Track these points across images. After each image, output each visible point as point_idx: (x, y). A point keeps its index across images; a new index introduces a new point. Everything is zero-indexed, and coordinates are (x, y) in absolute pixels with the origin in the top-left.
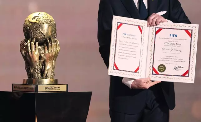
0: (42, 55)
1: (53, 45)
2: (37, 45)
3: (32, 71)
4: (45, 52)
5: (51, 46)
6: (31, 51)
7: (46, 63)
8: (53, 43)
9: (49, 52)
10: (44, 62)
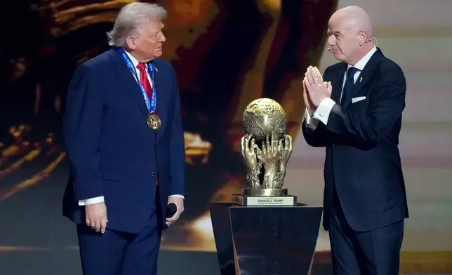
0: (259, 157)
1: (272, 144)
2: (253, 143)
3: (248, 178)
4: (263, 153)
5: (270, 144)
6: (245, 151)
7: (265, 167)
8: (272, 141)
9: (267, 153)
10: (263, 165)
